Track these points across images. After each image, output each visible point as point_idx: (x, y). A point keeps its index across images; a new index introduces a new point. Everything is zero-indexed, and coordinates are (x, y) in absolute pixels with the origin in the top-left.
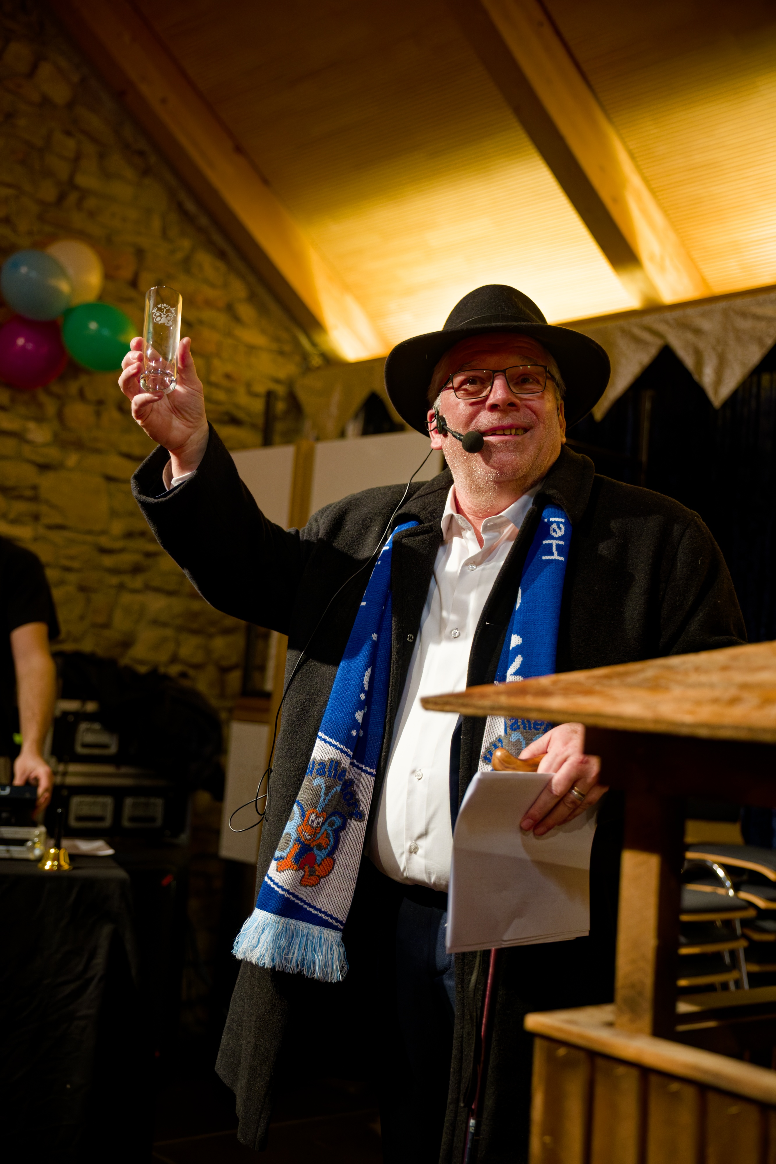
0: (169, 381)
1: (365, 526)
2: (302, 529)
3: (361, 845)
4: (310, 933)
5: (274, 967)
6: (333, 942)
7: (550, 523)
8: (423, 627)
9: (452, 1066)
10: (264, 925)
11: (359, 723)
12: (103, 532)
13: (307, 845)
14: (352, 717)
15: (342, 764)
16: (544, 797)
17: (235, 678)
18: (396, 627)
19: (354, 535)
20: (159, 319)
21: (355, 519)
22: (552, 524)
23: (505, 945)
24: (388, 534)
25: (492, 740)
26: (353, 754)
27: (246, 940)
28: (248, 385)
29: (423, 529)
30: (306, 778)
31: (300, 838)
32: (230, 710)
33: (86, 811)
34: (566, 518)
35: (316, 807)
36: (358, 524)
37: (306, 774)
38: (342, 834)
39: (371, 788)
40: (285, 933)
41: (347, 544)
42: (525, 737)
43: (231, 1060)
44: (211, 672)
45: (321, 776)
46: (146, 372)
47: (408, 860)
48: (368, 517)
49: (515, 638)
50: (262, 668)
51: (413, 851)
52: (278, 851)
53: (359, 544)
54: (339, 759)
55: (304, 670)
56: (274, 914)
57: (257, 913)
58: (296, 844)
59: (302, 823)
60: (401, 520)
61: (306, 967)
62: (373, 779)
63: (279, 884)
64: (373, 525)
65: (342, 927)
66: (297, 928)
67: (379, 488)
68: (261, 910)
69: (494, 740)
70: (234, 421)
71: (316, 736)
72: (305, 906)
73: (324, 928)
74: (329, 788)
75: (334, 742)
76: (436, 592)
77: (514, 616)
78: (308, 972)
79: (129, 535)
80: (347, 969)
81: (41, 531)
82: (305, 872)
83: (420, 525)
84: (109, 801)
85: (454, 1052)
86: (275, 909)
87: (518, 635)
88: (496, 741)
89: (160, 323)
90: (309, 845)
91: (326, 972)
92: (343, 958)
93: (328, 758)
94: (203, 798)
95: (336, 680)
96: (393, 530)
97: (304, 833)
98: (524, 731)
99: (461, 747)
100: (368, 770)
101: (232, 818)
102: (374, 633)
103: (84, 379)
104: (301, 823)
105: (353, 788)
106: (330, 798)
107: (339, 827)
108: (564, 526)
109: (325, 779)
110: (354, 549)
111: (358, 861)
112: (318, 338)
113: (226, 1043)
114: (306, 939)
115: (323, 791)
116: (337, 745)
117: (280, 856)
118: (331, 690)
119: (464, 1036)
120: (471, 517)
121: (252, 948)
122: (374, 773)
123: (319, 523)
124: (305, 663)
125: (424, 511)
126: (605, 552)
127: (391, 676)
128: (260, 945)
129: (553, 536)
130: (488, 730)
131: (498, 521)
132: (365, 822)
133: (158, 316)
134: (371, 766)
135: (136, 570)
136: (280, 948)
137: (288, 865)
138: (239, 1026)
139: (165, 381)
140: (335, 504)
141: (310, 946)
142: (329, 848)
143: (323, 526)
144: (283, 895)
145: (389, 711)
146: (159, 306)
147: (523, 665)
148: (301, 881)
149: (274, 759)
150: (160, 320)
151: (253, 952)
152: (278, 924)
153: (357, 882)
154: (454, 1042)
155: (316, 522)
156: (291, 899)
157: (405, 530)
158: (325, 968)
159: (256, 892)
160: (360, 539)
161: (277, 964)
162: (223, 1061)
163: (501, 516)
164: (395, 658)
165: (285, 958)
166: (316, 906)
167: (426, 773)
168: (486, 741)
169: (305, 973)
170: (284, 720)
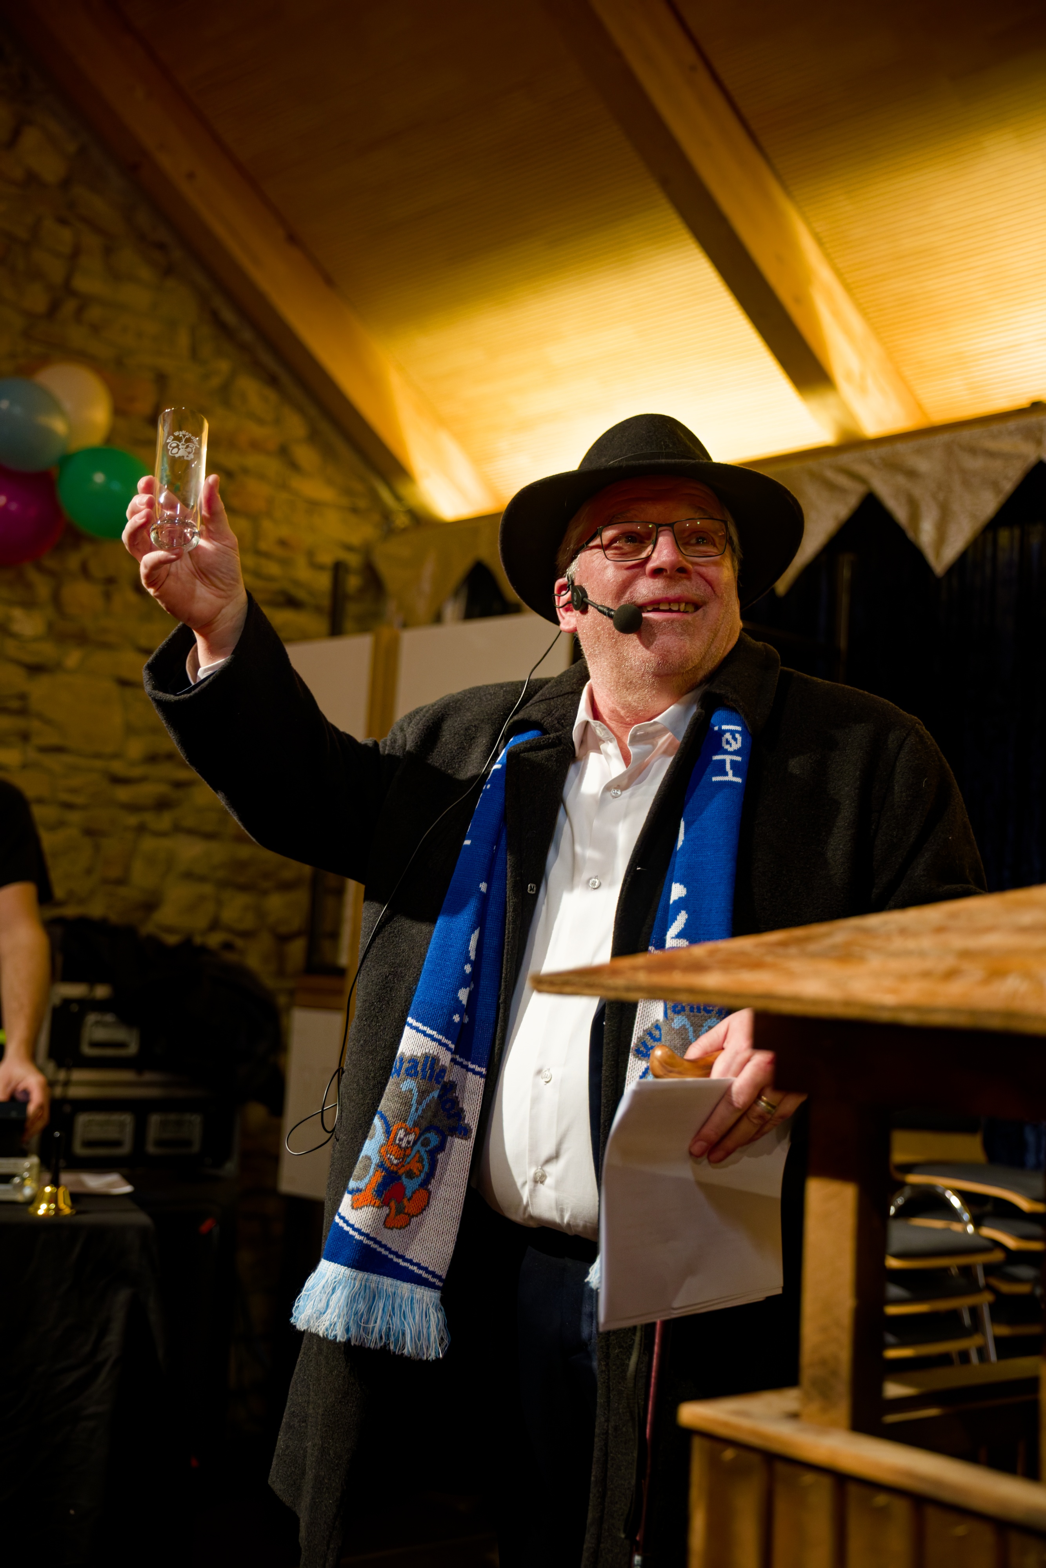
0: (191, 535)
1: (468, 738)
2: (382, 740)
3: (466, 1171)
4: (397, 1293)
5: (349, 1340)
6: (429, 1305)
7: (722, 733)
8: (549, 875)
9: (593, 1473)
10: (335, 1282)
11: (464, 1005)
12: (116, 756)
13: (393, 1172)
14: (453, 996)
15: (441, 1061)
16: (722, 1110)
17: (297, 949)
18: (512, 874)
19: (454, 749)
20: (175, 450)
21: (454, 727)
22: (725, 734)
23: (675, 1314)
24: (500, 748)
25: (646, 1027)
26: (455, 1047)
27: (310, 1304)
28: (310, 554)
29: (548, 741)
30: (391, 1080)
31: (384, 1163)
32: (291, 993)
33: (96, 1133)
34: (744, 727)
35: (405, 1121)
36: (458, 734)
37: (390, 1075)
38: (440, 1156)
39: (480, 1093)
40: (364, 1294)
41: (444, 762)
42: (692, 1023)
43: (291, 1469)
44: (265, 942)
45: (412, 1077)
46: (159, 522)
47: (533, 1192)
48: (472, 725)
49: (677, 888)
50: (335, 935)
51: (539, 1180)
52: (353, 1180)
53: (460, 762)
54: (437, 1053)
55: (386, 933)
56: (349, 1267)
57: (325, 1266)
58: (378, 1171)
59: (387, 1142)
60: (518, 728)
61: (393, 1339)
62: (482, 1081)
63: (355, 1226)
64: (480, 736)
65: (440, 1284)
66: (380, 1287)
67: (487, 686)
68: (331, 1262)
69: (650, 1026)
70: (291, 602)
71: (404, 1022)
72: (391, 1256)
73: (416, 1285)
74: (423, 1094)
75: (429, 1031)
76: (566, 827)
77: (675, 858)
78: (395, 1347)
79: (152, 758)
80: (448, 1342)
81: (33, 755)
82: (390, 1209)
83: (544, 735)
84: (127, 1118)
85: (596, 1454)
86: (350, 1261)
87: (680, 884)
88: (652, 1029)
89: (177, 456)
90: (396, 1173)
91: (420, 1346)
92: (443, 1327)
93: (421, 1053)
94: (256, 1113)
95: (431, 946)
96: (507, 742)
97: (389, 1155)
98: (691, 1014)
99: (605, 1036)
100: (476, 1069)
101: (290, 1135)
102: (482, 883)
103: (87, 550)
104: (384, 1141)
105: (455, 1093)
106: (424, 1107)
107: (435, 1147)
108: (740, 736)
109: (418, 1082)
110: (454, 768)
111: (462, 1194)
112: (404, 490)
113: (283, 1445)
114: (392, 1301)
115: (415, 1098)
116: (434, 1035)
117: (357, 1187)
118: (424, 960)
119: (610, 1432)
120: (613, 724)
121: (318, 1315)
122: (484, 1073)
123: (406, 733)
124: (388, 924)
125: (549, 716)
126: (797, 772)
127: (506, 940)
128: (329, 1311)
129: (726, 750)
130: (641, 1013)
131: (651, 729)
132: (472, 1139)
133: (174, 448)
134: (480, 1063)
135: (162, 805)
136: (357, 1313)
137: (367, 1200)
138: (303, 1422)
139: (185, 534)
140: (427, 707)
141: (398, 1311)
142: (423, 1176)
143: (412, 737)
144: (361, 1241)
145: (504, 988)
146: (176, 434)
147: (688, 924)
148: (385, 1222)
149: (347, 1055)
150: (177, 453)
151: (320, 1320)
152: (354, 1281)
153: (461, 1222)
154: (596, 1440)
155: (402, 731)
156: (371, 1246)
157: (523, 742)
158: (419, 1340)
159: (323, 1238)
160: (462, 754)
161: (353, 1336)
162: (281, 1471)
163: (655, 723)
164: (511, 916)
165: (364, 1327)
166: (405, 1256)
167: (556, 1073)
168: (638, 1028)
169: (392, 1347)
170: (358, 1002)
